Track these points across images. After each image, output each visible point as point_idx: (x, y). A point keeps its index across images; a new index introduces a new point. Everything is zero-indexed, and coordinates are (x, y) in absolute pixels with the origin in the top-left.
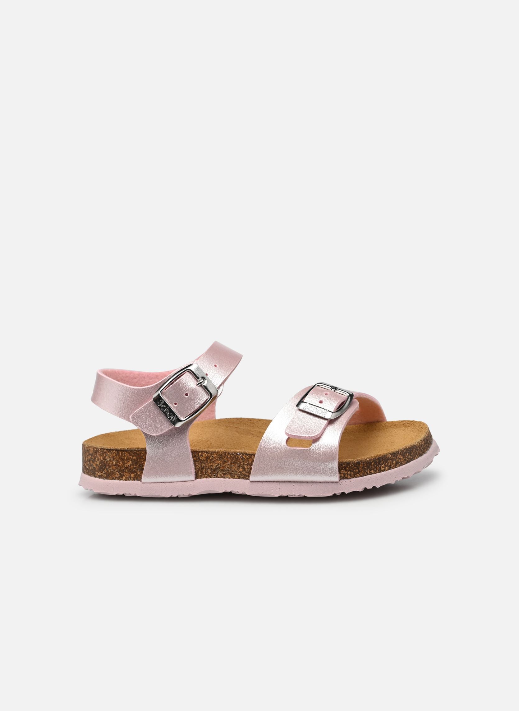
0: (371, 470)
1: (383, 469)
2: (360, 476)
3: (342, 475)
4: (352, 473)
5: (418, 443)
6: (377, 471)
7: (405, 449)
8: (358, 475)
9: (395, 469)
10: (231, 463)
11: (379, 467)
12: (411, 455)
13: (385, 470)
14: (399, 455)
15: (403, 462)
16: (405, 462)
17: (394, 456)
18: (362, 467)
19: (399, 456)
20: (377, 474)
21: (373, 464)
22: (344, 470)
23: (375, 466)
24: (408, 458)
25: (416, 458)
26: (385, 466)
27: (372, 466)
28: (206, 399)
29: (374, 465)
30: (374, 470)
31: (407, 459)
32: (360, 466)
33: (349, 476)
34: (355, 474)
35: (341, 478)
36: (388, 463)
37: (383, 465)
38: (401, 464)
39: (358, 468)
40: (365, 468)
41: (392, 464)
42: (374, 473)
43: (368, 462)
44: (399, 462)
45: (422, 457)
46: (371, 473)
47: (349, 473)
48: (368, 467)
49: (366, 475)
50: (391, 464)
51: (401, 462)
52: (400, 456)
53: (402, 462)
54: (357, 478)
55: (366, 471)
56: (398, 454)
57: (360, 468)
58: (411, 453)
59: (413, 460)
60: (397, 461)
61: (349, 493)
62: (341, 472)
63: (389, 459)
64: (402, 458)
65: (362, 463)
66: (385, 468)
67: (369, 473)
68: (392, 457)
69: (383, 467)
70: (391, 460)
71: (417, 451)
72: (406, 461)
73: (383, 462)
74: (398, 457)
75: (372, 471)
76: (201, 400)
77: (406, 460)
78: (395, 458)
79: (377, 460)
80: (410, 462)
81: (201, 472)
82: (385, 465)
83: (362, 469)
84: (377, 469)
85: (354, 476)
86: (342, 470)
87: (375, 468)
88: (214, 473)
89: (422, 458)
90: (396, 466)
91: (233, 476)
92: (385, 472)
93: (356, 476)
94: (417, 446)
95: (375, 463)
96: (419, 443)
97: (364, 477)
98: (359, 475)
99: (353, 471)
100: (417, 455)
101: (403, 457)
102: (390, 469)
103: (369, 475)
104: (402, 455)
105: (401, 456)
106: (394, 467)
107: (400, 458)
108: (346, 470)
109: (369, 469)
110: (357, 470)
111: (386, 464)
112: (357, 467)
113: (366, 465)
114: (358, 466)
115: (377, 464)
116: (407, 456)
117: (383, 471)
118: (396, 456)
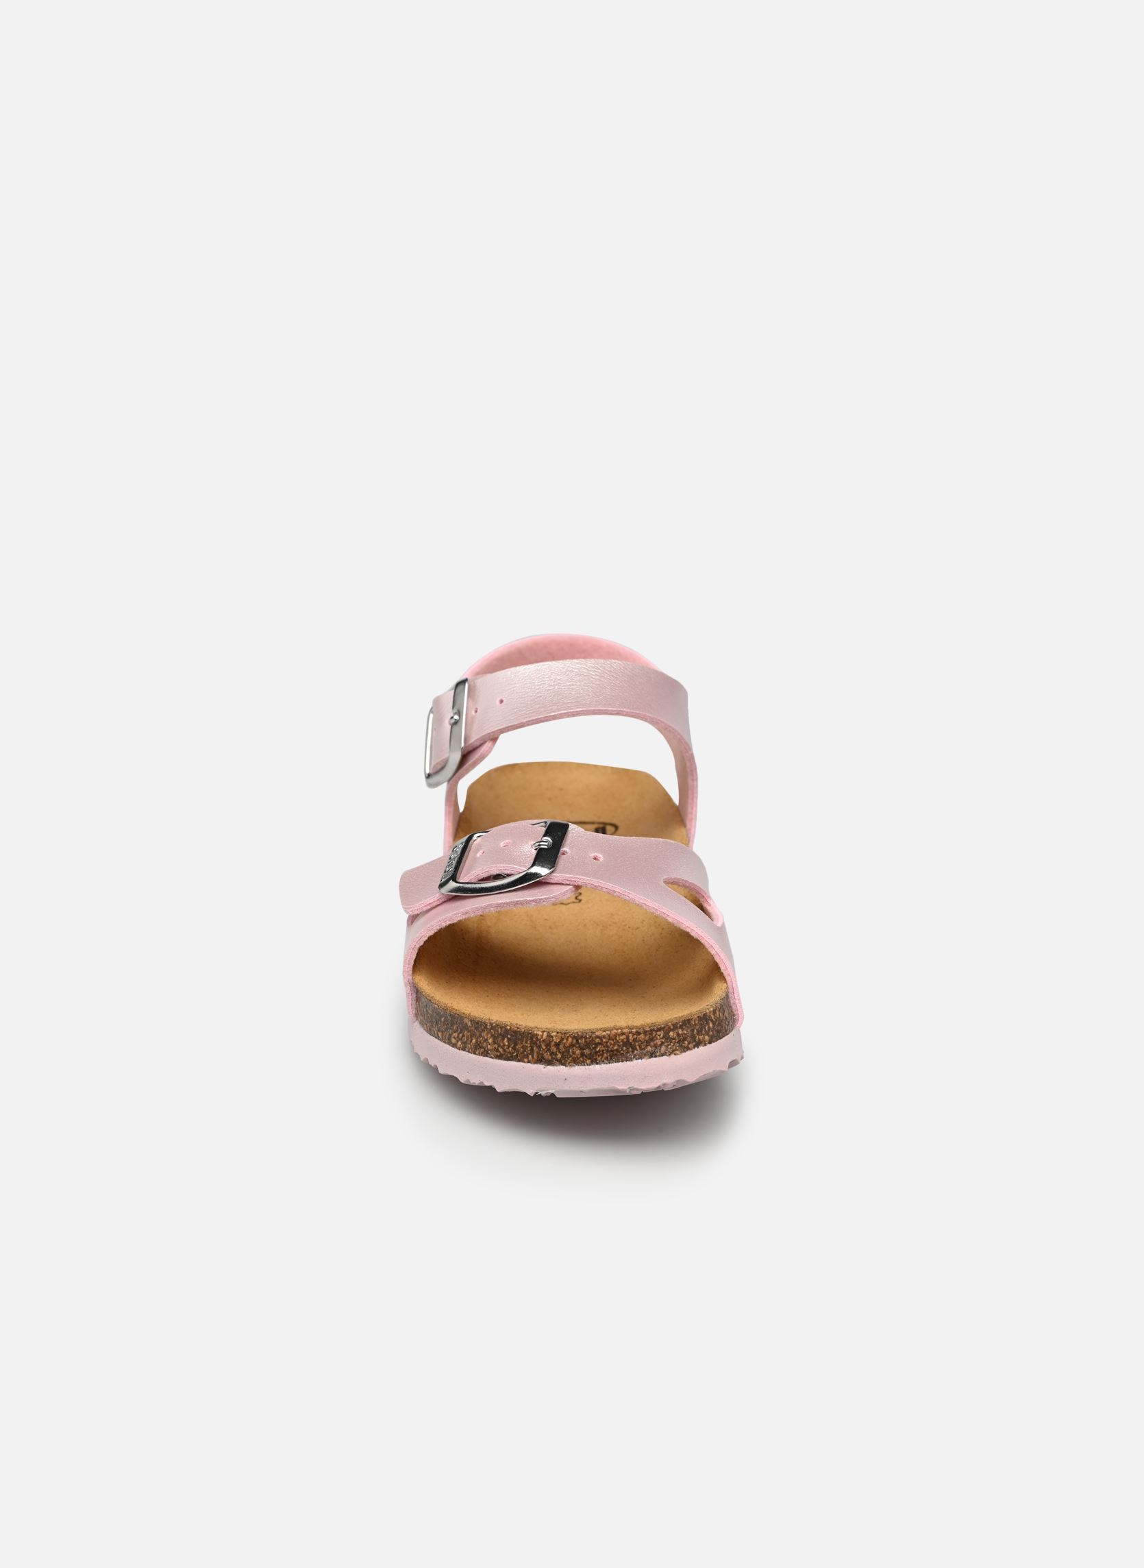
5: (545, 1034)
6: (446, 1039)
11: (450, 1032)
12: (514, 1048)
14: (486, 1032)
15: (491, 1052)
17: (476, 1028)
19: (484, 1034)
23: (446, 1026)
24: (504, 1050)
25: (526, 1060)
26: (458, 1039)
31: (500, 1050)
35: (417, 1018)
36: (464, 1036)
37: (456, 1035)
38: (486, 1054)
41: (469, 1042)
42: (442, 1040)
44: (482, 1047)
45: (549, 1067)
48: (438, 1023)
50: (467, 1040)
51: (486, 1049)
52: (487, 1034)
53: (489, 1050)
56: (485, 1028)
58: (516, 1044)
59: (519, 1061)
60: (480, 1042)
63: (465, 1027)
64: (491, 1041)
66: (456, 1042)
68: (472, 1026)
70: (469, 1033)
71: (535, 1048)
72: (499, 1054)
73: (457, 1028)
74: (482, 1034)
77: (497, 1050)
78: (478, 1034)
79: (450, 1018)
80: (508, 1059)
82: (458, 1035)
84: (446, 1034)
89: (545, 1069)
90: (477, 1050)
92: (456, 1049)
94: (539, 1037)
96: (549, 1036)
100: (533, 1057)
101: (494, 1042)
104: (492, 1036)
105: (489, 1035)
107: (487, 1040)
111: (461, 1035)
116: (504, 1045)
118: (480, 1029)
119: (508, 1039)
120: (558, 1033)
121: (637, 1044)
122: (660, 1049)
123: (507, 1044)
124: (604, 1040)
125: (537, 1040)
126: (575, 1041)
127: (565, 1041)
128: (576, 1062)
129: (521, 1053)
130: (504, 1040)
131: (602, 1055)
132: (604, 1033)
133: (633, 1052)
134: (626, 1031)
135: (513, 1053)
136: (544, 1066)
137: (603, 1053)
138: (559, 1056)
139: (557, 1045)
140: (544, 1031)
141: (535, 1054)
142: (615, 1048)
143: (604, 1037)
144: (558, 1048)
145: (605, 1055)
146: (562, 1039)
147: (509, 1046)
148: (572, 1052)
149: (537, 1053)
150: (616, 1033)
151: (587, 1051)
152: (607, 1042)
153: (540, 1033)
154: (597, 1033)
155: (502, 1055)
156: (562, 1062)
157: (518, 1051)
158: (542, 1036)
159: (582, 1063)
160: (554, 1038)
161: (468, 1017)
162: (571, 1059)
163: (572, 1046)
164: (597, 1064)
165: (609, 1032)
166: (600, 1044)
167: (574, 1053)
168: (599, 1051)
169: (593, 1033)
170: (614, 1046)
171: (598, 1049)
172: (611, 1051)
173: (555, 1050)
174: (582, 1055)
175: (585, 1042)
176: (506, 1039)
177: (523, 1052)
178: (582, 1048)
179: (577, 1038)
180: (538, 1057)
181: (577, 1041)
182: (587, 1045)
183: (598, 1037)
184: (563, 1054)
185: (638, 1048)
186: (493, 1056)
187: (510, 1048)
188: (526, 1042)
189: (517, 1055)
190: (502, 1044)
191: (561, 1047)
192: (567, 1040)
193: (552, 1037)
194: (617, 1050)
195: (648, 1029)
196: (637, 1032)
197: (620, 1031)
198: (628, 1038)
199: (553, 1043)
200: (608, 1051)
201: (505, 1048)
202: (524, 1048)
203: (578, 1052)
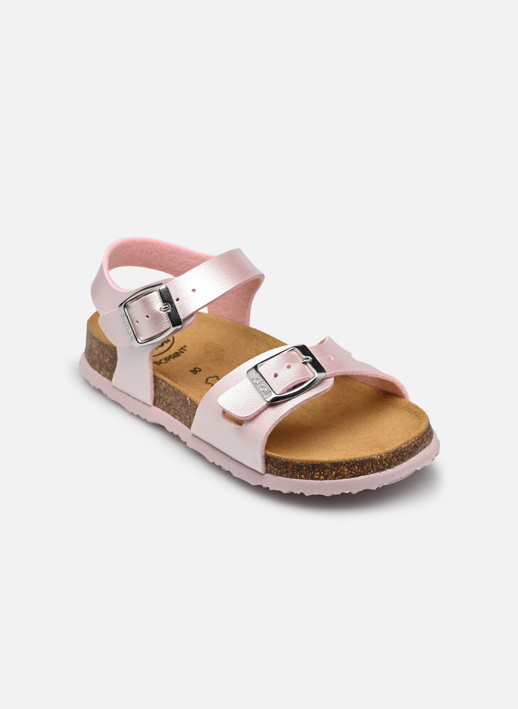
0: (301, 475)
1: (317, 477)
2: (288, 477)
3: (269, 469)
4: (279, 471)
5: (379, 456)
6: (309, 478)
7: (353, 462)
8: (285, 474)
9: (335, 480)
10: (182, 405)
11: (312, 474)
12: (362, 469)
13: (318, 479)
14: (342, 466)
15: (347, 475)
16: (350, 475)
17: (334, 466)
18: (291, 468)
19: (342, 468)
20: (307, 480)
21: (304, 468)
22: (271, 464)
23: (308, 471)
24: (356, 472)
25: (369, 473)
26: (320, 475)
27: (303, 470)
28: (168, 328)
29: (306, 470)
30: (305, 475)
31: (354, 473)
32: (289, 466)
33: (275, 472)
34: (283, 473)
35: (267, 472)
36: (325, 472)
37: (318, 473)
38: (344, 477)
39: (286, 468)
40: (295, 470)
41: (330, 474)
42: (305, 479)
43: (298, 465)
44: (341, 475)
45: (383, 472)
46: (301, 478)
47: (276, 469)
48: (298, 471)
49: (294, 478)
50: (328, 474)
51: (343, 475)
53: (345, 475)
54: (285, 478)
55: (295, 474)
56: (341, 464)
57: (289, 469)
58: (362, 467)
59: (365, 475)
60: (339, 473)
61: (274, 491)
62: (268, 466)
63: (326, 468)
64: (346, 470)
65: (292, 464)
66: (320, 476)
67: (298, 477)
68: (331, 466)
69: (317, 475)
70: (329, 470)
71: (374, 466)
72: (352, 475)
73: (319, 470)
74: (340, 468)
75: (303, 476)
76: (161, 327)
77: (352, 473)
78: (336, 469)
79: (310, 466)
81: (158, 400)
82: (320, 473)
83: (291, 470)
84: (309, 475)
85: (281, 475)
86: (270, 463)
87: (307, 473)
88: (167, 408)
89: (380, 474)
90: (336, 477)
91: (181, 420)
92: (319, 481)
93: (283, 475)
94: (376, 459)
95: (307, 468)
96: (381, 457)
97: (292, 479)
98: (287, 475)
99: (280, 469)
100: (373, 470)
101: (349, 470)
102: (327, 479)
103: (299, 479)
104: (347, 467)
105: (345, 468)
106: (332, 478)
107: (343, 470)
108: (273, 466)
109: (299, 473)
110: (285, 470)
111: (322, 473)
112: (285, 466)
113: (296, 467)
114: (287, 466)
115: (310, 469)
116: (355, 469)
117: (316, 479)
118: (337, 466)
119: (357, 466)
120: (385, 454)
121: (418, 445)
122: (426, 443)
123: (357, 468)
124: (406, 449)
125: (375, 461)
126: (393, 455)
127: (389, 456)
128: (396, 464)
129: (366, 471)
130: (355, 467)
131: (406, 457)
132: (405, 445)
133: (418, 449)
134: (414, 440)
135: (361, 472)
136: (380, 473)
137: (407, 455)
138: (387, 465)
139: (385, 460)
140: (378, 455)
141: (375, 468)
142: (411, 451)
143: (406, 447)
144: (386, 462)
145: (408, 456)
146: (388, 456)
147: (358, 469)
148: (393, 460)
149: (376, 467)
150: (410, 443)
151: (400, 458)
152: (407, 449)
153: (376, 457)
154: (403, 447)
155: (355, 475)
156: (389, 467)
157: (364, 470)
158: (377, 458)
159: (399, 464)
160: (384, 457)
161: (327, 462)
162: (393, 464)
163: (393, 457)
164: (405, 462)
165: (407, 444)
166: (404, 451)
167: (394, 461)
168: (405, 455)
169: (401, 447)
170: (410, 449)
171: (404, 455)
172: (410, 453)
173: (384, 462)
174: (398, 460)
175: (398, 453)
176: (356, 466)
177: (367, 470)
178: (397, 457)
179: (394, 453)
180: (376, 469)
181: (395, 454)
182: (399, 454)
183: (403, 448)
184: (388, 463)
185: (419, 446)
186: (348, 477)
187: (359, 470)
188: (369, 464)
189: (364, 472)
190: (354, 470)
191: (388, 460)
192: (390, 455)
193: (383, 457)
194: (412, 451)
195: (421, 435)
196: (418, 439)
197: (411, 441)
198: (415, 444)
199: (383, 460)
200: (408, 453)
201: (356, 471)
202: (368, 467)
203: (396, 459)
